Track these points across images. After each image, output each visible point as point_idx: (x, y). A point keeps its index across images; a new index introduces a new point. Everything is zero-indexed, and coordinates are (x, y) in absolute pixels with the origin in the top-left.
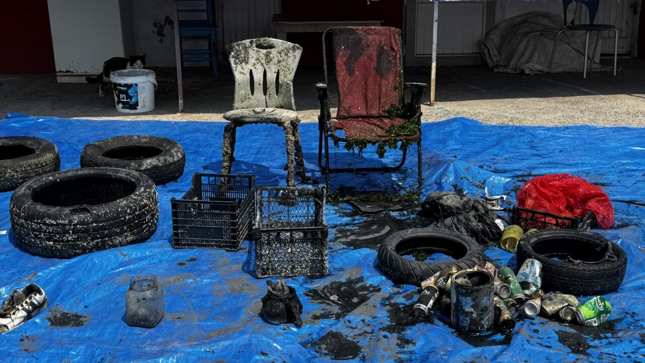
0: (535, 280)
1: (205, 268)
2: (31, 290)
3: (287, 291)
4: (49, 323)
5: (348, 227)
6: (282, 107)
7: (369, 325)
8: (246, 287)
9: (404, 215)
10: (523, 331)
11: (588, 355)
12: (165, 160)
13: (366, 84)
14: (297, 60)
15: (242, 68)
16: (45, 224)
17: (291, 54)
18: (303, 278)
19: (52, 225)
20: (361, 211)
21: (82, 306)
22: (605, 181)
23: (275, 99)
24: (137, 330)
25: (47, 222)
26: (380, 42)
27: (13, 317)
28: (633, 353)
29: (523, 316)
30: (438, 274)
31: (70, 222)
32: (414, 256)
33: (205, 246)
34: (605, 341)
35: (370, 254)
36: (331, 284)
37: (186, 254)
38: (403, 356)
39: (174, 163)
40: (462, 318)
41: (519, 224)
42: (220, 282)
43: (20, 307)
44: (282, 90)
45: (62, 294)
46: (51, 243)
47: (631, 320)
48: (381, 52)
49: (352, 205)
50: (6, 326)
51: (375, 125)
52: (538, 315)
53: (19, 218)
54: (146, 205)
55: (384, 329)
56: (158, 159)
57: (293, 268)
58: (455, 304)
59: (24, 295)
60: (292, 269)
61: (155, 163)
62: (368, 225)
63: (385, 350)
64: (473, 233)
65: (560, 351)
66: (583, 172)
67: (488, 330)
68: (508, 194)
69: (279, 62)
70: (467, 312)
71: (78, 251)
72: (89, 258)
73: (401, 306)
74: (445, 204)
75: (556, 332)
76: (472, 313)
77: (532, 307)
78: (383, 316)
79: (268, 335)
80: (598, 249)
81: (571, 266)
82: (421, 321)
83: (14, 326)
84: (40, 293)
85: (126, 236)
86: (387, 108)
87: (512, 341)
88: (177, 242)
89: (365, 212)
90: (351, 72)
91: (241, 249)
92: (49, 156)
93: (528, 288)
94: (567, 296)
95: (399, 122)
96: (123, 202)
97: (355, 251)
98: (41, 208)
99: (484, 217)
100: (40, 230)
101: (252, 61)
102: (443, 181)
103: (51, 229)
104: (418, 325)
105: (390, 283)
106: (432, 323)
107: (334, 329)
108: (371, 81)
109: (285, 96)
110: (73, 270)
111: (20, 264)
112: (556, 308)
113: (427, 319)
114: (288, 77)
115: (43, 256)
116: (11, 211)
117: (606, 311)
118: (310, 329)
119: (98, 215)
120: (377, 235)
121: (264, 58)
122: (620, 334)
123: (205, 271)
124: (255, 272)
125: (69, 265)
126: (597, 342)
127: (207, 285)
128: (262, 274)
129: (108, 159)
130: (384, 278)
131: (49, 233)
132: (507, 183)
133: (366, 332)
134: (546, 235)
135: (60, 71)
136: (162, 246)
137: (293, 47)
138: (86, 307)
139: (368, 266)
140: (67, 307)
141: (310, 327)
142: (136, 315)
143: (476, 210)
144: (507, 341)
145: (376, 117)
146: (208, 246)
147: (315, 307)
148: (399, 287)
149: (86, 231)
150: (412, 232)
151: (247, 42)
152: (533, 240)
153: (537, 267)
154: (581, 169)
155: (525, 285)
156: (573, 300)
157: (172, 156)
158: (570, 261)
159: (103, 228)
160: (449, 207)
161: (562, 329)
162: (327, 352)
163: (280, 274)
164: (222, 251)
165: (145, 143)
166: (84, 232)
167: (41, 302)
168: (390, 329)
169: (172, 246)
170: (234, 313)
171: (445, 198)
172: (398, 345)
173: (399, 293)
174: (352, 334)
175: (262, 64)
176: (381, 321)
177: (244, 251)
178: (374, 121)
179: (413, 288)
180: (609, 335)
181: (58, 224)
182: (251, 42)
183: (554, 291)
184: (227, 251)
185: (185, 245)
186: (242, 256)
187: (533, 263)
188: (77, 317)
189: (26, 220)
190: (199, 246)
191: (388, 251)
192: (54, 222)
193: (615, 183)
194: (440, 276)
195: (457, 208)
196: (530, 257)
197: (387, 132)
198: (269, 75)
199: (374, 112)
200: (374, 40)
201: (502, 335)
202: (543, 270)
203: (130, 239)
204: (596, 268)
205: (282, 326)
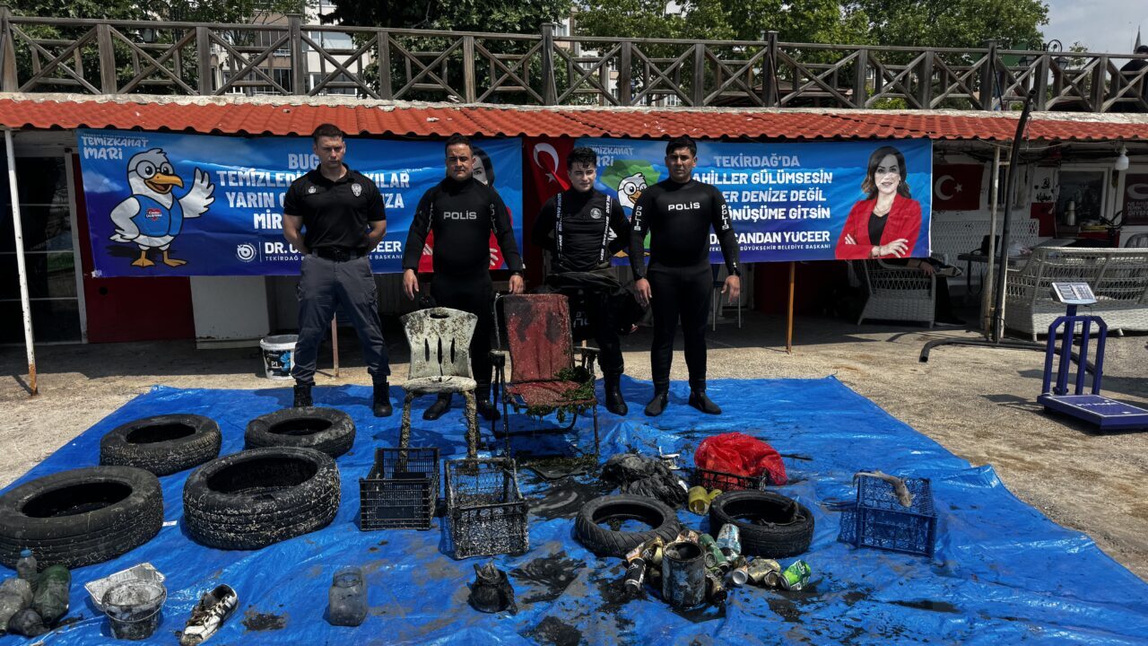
0: (735, 546)
1: (399, 552)
2: (221, 593)
3: (498, 576)
4: (246, 628)
5: (535, 496)
6: (457, 375)
7: (583, 606)
8: (447, 570)
9: (587, 479)
10: (736, 602)
11: (801, 622)
12: (337, 433)
13: (538, 350)
14: (473, 328)
15: (418, 338)
16: (226, 514)
17: (466, 323)
18: (503, 556)
19: (234, 515)
20: (545, 478)
21: (277, 604)
22: (764, 435)
23: (449, 366)
24: (342, 629)
25: (229, 512)
26: (549, 308)
27: (206, 624)
28: (841, 616)
29: (731, 585)
30: (642, 545)
31: (254, 510)
32: (608, 524)
33: (395, 527)
34: (813, 606)
35: (565, 524)
36: (535, 561)
37: (374, 537)
38: (625, 639)
39: (346, 436)
40: (676, 592)
41: (702, 485)
42: (419, 567)
43: (213, 613)
44: (457, 358)
45: (253, 592)
46: (232, 534)
47: (829, 581)
48: (550, 318)
49: (534, 471)
50: (199, 636)
51: (550, 389)
52: (747, 583)
53: (197, 509)
54: (331, 486)
55: (599, 610)
56: (330, 433)
57: (494, 546)
58: (668, 579)
59: (214, 598)
60: (491, 547)
61: (327, 438)
62: (554, 492)
63: (606, 633)
64: (662, 497)
65: (774, 622)
66: (741, 426)
67: (702, 602)
68: (680, 452)
69: (454, 330)
70: (682, 587)
71: (261, 542)
72: (276, 549)
73: (610, 582)
74: (628, 467)
75: (767, 601)
76: (686, 587)
77: (740, 576)
78: (594, 593)
79: (485, 627)
80: (785, 510)
81: (767, 530)
82: (634, 598)
83: (208, 634)
84: (233, 595)
85: (311, 522)
86: (558, 372)
87: (727, 613)
88: (363, 524)
89: (549, 479)
90: (522, 338)
91: (433, 527)
92: (212, 435)
93: (729, 555)
94: (768, 561)
95: (573, 385)
96: (308, 486)
97: (550, 522)
98: (221, 498)
99: (668, 478)
100: (220, 522)
101: (427, 330)
102: (617, 441)
103: (232, 519)
104: (631, 602)
105: (592, 556)
106: (646, 599)
107: (550, 613)
108: (542, 346)
109: (461, 364)
110: (260, 563)
111: (199, 559)
112: (761, 574)
113: (639, 595)
114: (464, 346)
115: (222, 549)
116: (186, 501)
117: (807, 574)
118: (525, 615)
119: (283, 502)
120: (566, 503)
121: (439, 327)
122: (825, 597)
123: (401, 555)
124: (454, 552)
125: (255, 558)
126: (805, 608)
127: (405, 571)
128: (462, 555)
129: (277, 435)
130: (586, 551)
131: (231, 524)
132: (677, 441)
133: (582, 614)
134: (733, 497)
135: (200, 338)
136: (348, 530)
137: (468, 316)
138: (281, 606)
139: (566, 538)
140: (261, 609)
141: (525, 614)
142: (340, 612)
143: (660, 472)
144: (722, 614)
145: (549, 381)
146: (398, 526)
147: (524, 589)
148: (603, 560)
149: (271, 520)
150: (605, 500)
151: (421, 312)
152: (723, 503)
153: (735, 533)
154: (738, 423)
155: (726, 551)
156: (775, 564)
157: (344, 428)
158: (765, 525)
159: (289, 515)
160: (632, 470)
161: (771, 596)
162: (547, 640)
163: (480, 553)
164: (414, 531)
165: (311, 415)
166: (269, 520)
167: (233, 604)
168: (604, 608)
169: (359, 528)
170: (442, 602)
171: (627, 460)
172: (618, 626)
173: (603, 567)
174: (568, 618)
175: (437, 333)
176: (595, 601)
177: (436, 529)
178: (549, 385)
179: (617, 561)
180: (815, 599)
181: (240, 514)
182: (426, 312)
183: (754, 555)
184: (418, 530)
185: (373, 527)
186: (435, 535)
187: (731, 528)
188: (274, 618)
189: (204, 511)
190: (387, 527)
191: (587, 523)
192: (236, 512)
193: (773, 437)
194: (645, 547)
195: (640, 470)
196: (727, 523)
197: (563, 396)
198: (444, 344)
199: (547, 376)
200: (544, 307)
201: (716, 606)
202: (741, 534)
203: (315, 523)
204: (790, 530)
205: (497, 614)
